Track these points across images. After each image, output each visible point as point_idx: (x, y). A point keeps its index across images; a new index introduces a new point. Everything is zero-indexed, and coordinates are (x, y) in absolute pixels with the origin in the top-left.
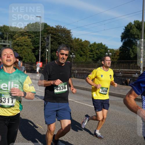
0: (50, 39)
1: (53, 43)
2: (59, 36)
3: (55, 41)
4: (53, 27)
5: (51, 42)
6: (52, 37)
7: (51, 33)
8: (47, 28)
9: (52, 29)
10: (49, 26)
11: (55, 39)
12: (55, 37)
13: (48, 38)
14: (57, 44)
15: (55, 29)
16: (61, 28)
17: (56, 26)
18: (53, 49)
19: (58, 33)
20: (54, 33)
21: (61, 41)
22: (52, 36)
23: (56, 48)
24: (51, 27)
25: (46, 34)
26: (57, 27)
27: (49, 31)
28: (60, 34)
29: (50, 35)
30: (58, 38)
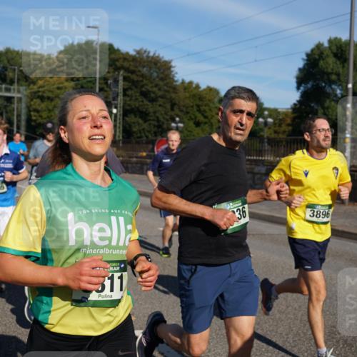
0: (121, 83)
1: (129, 92)
2: (143, 76)
3: (133, 87)
4: (127, 53)
5: (125, 90)
6: (125, 79)
7: (122, 68)
8: (113, 56)
9: (126, 57)
10: (118, 50)
11: (135, 83)
12: (134, 77)
13: (116, 81)
14: (138, 94)
15: (134, 59)
16: (148, 57)
17: (135, 50)
18: (128, 108)
19: (140, 69)
20: (132, 68)
21: (149, 88)
22: (126, 74)
23: (137, 105)
24: (122, 54)
26: (138, 52)
27: (118, 64)
28: (145, 70)
29: (122, 72)
30: (142, 81)
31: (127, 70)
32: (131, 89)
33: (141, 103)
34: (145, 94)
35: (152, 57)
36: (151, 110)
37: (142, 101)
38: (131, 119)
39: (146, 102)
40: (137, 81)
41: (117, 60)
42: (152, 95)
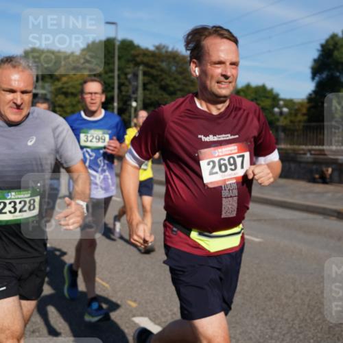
0: (141, 77)
1: (149, 87)
2: (162, 70)
3: (153, 82)
4: (147, 50)
5: (145, 85)
6: (145, 74)
7: (142, 63)
8: (133, 52)
9: (146, 53)
10: (138, 47)
11: (154, 78)
12: (154, 72)
13: (136, 75)
14: (157, 88)
15: (153, 54)
16: (167, 52)
17: (154, 46)
18: (148, 101)
19: (159, 63)
20: (151, 63)
21: (168, 81)
22: (146, 69)
23: (157, 99)
24: (142, 50)
25: (131, 65)
26: (158, 48)
27: (138, 59)
28: (164, 65)
29: (141, 67)
30: (161, 75)
31: (146, 65)
32: (150, 83)
33: (161, 97)
34: (164, 88)
35: (171, 53)
37: (162, 95)
39: (165, 96)
40: (157, 76)
41: (137, 56)
42: (172, 89)
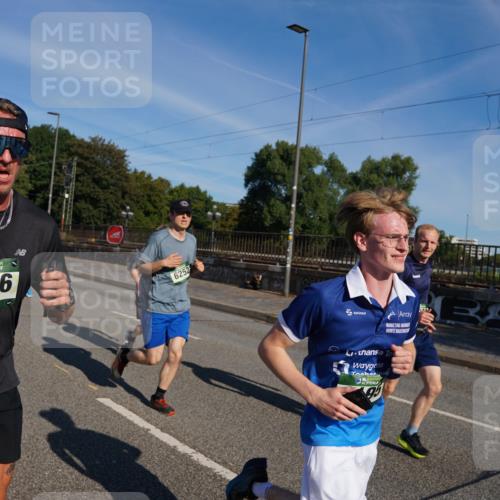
0: (75, 169)
1: (81, 179)
2: (96, 163)
3: (86, 174)
4: (82, 140)
5: (77, 176)
6: (79, 165)
7: (76, 153)
8: (68, 142)
9: (81, 143)
10: (74, 136)
11: (87, 170)
12: (88, 164)
13: (70, 167)
14: (90, 181)
15: (89, 146)
16: (102, 144)
17: (90, 137)
18: (79, 193)
19: (94, 155)
20: (86, 155)
21: (101, 174)
22: (80, 161)
24: (78, 140)
25: (65, 155)
26: (94, 140)
27: (73, 150)
28: (98, 158)
29: (76, 158)
30: (95, 168)
31: (81, 156)
32: (83, 174)
33: (92, 190)
34: (97, 181)
35: (107, 146)
36: (102, 197)
37: (94, 188)
38: (82, 204)
39: (98, 189)
40: (92, 168)
41: (72, 146)
42: (105, 183)
